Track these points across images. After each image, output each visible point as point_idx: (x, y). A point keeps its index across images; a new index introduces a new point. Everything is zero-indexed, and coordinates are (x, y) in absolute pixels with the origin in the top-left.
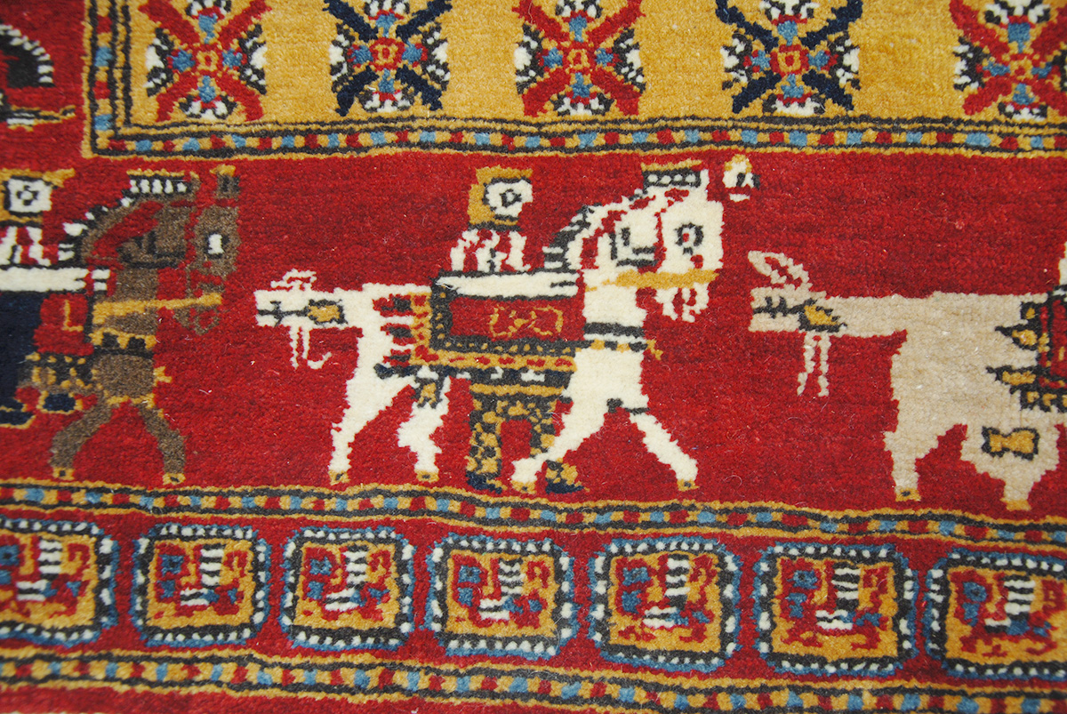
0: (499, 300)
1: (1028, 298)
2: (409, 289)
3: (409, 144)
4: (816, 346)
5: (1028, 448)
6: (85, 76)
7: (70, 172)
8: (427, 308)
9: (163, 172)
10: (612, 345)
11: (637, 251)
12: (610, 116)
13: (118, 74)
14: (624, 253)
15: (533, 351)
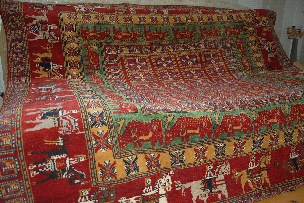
0: (150, 195)
1: (202, 180)
2: (139, 196)
3: (137, 178)
4: (183, 190)
5: (205, 196)
6: (91, 176)
7: (91, 189)
8: (141, 198)
9: (104, 187)
10: (163, 197)
11: (163, 184)
12: (157, 169)
13: (95, 175)
14: (162, 185)
15: (154, 200)
